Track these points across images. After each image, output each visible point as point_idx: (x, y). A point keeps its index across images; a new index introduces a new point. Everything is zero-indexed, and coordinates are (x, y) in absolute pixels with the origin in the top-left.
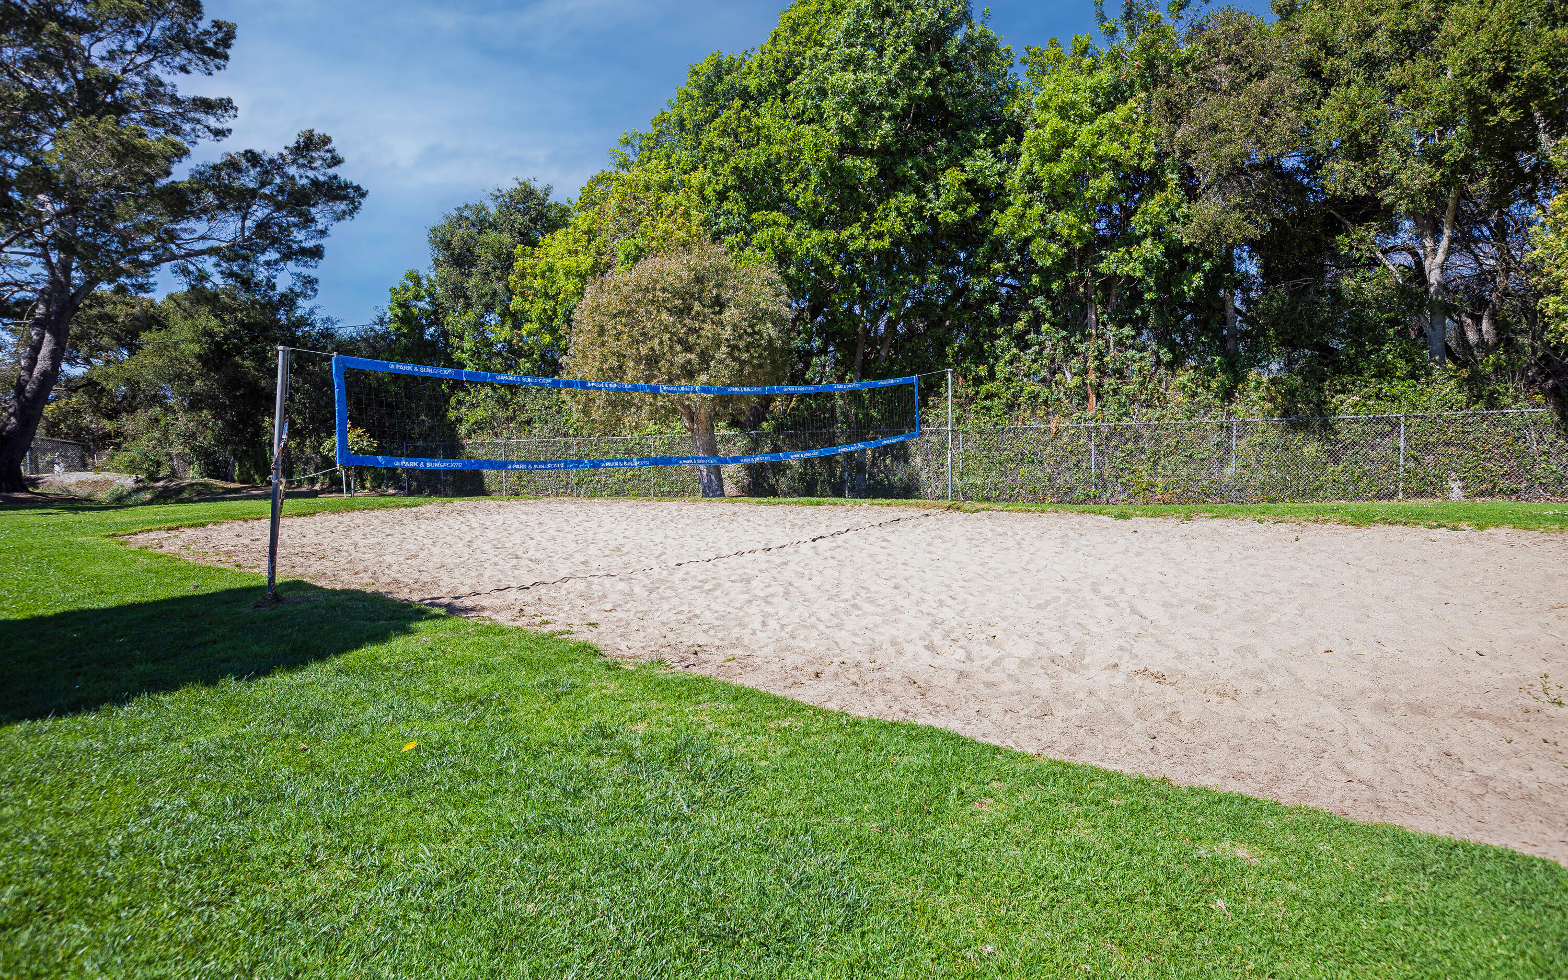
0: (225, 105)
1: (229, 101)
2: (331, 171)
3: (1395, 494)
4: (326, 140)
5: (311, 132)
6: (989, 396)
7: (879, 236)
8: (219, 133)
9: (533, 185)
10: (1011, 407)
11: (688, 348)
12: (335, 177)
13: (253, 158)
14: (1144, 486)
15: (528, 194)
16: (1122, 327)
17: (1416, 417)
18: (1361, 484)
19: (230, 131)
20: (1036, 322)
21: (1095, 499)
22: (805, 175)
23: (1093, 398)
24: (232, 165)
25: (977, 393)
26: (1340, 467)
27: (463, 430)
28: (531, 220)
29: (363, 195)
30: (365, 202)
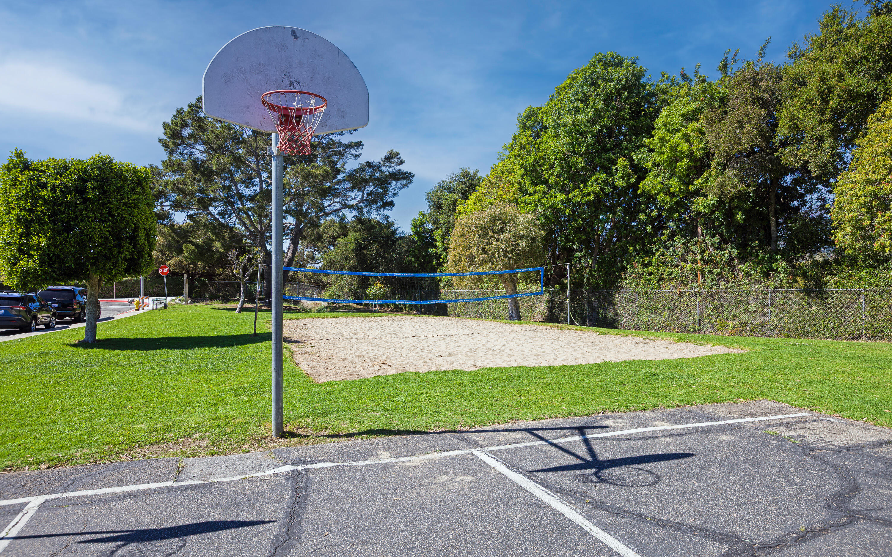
0: (359, 144)
1: (361, 142)
2: (398, 168)
3: (860, 336)
4: (397, 154)
5: (392, 151)
6: (650, 274)
7: (589, 194)
8: (357, 156)
9: (468, 170)
10: (661, 279)
11: (486, 252)
12: (400, 170)
13: (369, 164)
14: (723, 325)
15: (466, 174)
16: (713, 237)
17: (871, 291)
18: (840, 330)
19: (361, 154)
20: (672, 236)
21: (699, 331)
22: (552, 167)
23: (700, 276)
24: (361, 170)
25: (644, 272)
26: (828, 319)
27: (441, 285)
28: (467, 187)
29: (413, 176)
30: (414, 179)
